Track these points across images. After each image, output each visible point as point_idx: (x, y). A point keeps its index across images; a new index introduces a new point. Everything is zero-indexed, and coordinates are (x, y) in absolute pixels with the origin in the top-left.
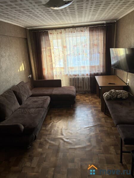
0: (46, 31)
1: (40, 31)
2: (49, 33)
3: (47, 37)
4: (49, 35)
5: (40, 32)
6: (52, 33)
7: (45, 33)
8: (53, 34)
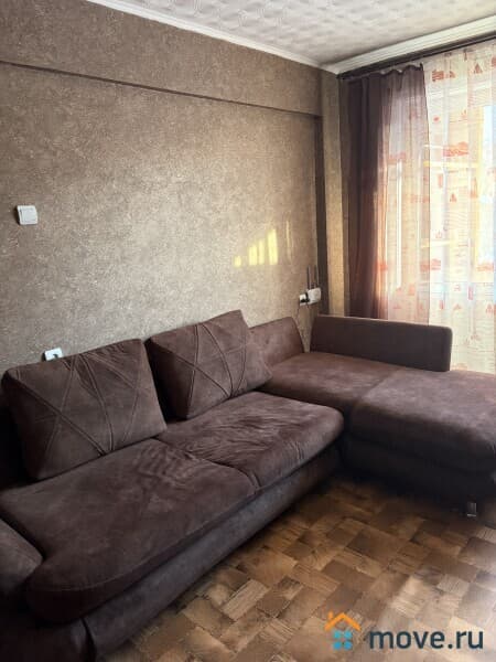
0: (416, 64)
1: (383, 72)
2: (428, 76)
3: (419, 97)
4: (429, 85)
5: (384, 76)
6: (447, 73)
7: (405, 79)
8: (452, 75)
